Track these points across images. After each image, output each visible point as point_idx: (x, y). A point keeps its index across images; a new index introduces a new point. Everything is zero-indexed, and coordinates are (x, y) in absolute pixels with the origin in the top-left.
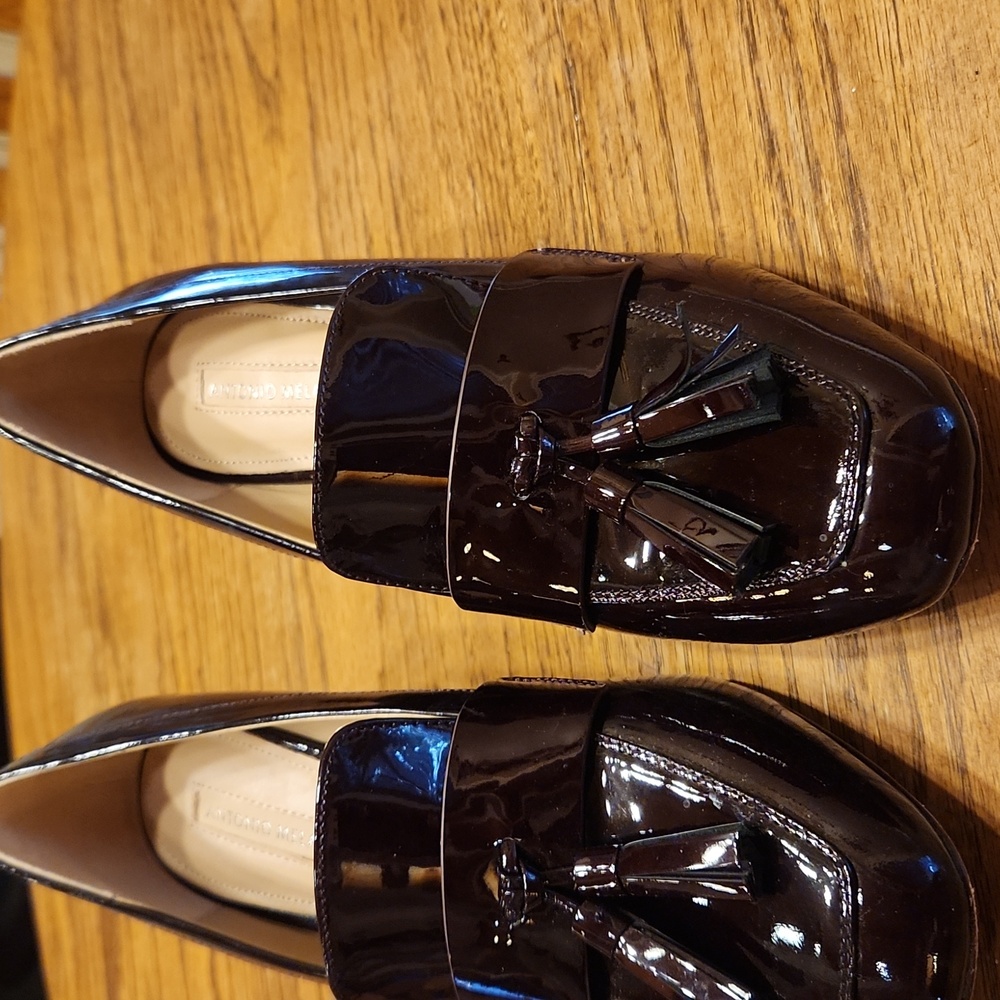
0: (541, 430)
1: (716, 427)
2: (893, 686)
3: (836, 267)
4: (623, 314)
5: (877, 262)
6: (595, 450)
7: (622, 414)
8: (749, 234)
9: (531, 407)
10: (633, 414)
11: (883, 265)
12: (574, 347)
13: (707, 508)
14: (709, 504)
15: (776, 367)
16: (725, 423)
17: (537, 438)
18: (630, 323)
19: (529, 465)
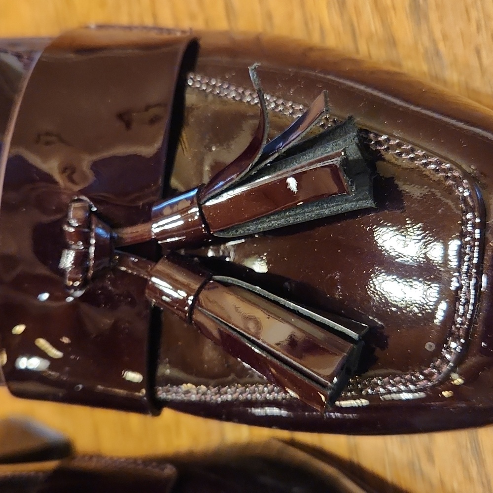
0: (94, 219)
1: (296, 215)
2: (463, 462)
3: (392, 41)
4: (181, 87)
5: (438, 35)
6: (156, 240)
7: (187, 199)
8: (298, 15)
9: (82, 192)
10: (199, 199)
11: (445, 37)
12: (128, 125)
13: (288, 309)
14: (292, 305)
15: (364, 144)
16: (306, 210)
17: (89, 227)
18: (190, 98)
19: (81, 259)
